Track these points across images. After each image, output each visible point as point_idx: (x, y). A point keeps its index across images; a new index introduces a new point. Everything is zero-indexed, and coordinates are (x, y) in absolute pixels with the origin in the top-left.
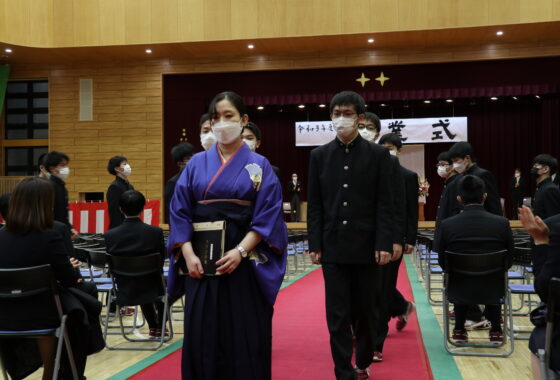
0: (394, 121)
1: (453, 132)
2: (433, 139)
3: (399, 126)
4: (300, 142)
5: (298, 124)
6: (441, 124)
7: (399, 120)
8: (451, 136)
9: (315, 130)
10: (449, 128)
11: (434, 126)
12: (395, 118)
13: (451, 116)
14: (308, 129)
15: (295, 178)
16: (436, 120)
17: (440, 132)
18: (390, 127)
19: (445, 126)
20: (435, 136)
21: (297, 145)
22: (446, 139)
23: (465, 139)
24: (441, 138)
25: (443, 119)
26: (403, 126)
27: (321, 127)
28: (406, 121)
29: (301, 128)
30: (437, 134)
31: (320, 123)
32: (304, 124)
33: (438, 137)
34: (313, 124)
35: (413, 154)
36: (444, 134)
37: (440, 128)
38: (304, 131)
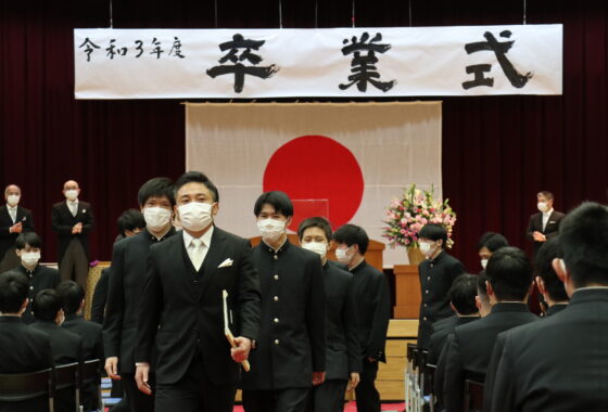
0: (358, 32)
1: (521, 69)
2: (467, 85)
3: (372, 48)
4: (85, 88)
5: (80, 35)
6: (490, 43)
7: (372, 32)
8: (517, 79)
9: (132, 53)
10: (510, 55)
11: (471, 48)
12: (361, 23)
13: (520, 22)
14: (111, 50)
15: (72, 192)
16: (476, 33)
17: (487, 67)
18: (346, 51)
19: (501, 49)
20: (472, 77)
21: (79, 95)
22: (503, 87)
23: (556, 89)
24: (490, 82)
25: (496, 30)
26: (383, 49)
27: (148, 46)
28: (391, 35)
29: (90, 48)
30: (479, 70)
31: (147, 35)
32: (100, 35)
33: (480, 81)
34: (126, 37)
35: (409, 128)
36: (497, 71)
37: (487, 56)
38: (99, 56)
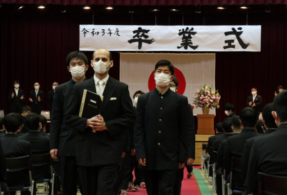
0: (184, 27)
1: (245, 41)
2: (225, 48)
3: (190, 33)
4: (83, 47)
5: (82, 27)
6: (234, 32)
7: (190, 27)
8: (244, 45)
9: (101, 34)
10: (242, 36)
11: (227, 34)
12: (186, 24)
13: (244, 24)
14: (93, 33)
16: (229, 28)
17: (233, 41)
18: (180, 34)
19: (238, 34)
20: (227, 44)
21: (81, 49)
22: (239, 48)
23: (258, 49)
24: (234, 47)
25: (236, 27)
26: (194, 33)
27: (107, 31)
28: (197, 28)
29: (85, 32)
30: (230, 42)
31: (106, 27)
32: (89, 27)
33: (230, 46)
34: (98, 28)
35: (203, 63)
36: (236, 42)
37: (233, 37)
38: (89, 35)
